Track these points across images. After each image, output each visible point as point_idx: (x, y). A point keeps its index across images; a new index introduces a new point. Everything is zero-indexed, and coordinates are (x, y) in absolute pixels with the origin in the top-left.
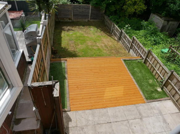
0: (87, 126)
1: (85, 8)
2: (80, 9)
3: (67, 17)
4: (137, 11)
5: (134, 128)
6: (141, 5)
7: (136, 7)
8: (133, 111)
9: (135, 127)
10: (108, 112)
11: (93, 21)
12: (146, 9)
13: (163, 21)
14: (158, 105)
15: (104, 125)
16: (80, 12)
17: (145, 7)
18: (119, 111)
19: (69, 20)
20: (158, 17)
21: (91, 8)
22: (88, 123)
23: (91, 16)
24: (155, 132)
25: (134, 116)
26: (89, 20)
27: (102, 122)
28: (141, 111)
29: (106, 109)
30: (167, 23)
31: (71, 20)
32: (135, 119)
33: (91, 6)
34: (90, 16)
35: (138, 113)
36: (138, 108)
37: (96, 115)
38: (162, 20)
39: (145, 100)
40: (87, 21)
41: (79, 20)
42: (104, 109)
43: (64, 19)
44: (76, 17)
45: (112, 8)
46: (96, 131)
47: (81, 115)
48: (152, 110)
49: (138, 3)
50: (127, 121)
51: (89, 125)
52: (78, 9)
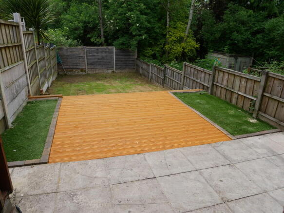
0: (86, 189)
1: (106, 52)
2: (97, 53)
3: (78, 67)
4: (186, 51)
5: (220, 183)
6: (190, 42)
7: (183, 44)
8: (208, 154)
9: (221, 181)
10: (146, 160)
11: (121, 72)
12: (200, 48)
13: (228, 58)
14: (260, 141)
15: (137, 183)
16: (99, 59)
17: (197, 44)
18: (175, 157)
19: (81, 71)
20: (219, 56)
21: (116, 52)
22: (91, 183)
23: (116, 64)
24: (276, 187)
25: (213, 163)
26: (114, 71)
27: (130, 179)
28: (226, 153)
29: (141, 155)
30: (235, 60)
31: (85, 71)
32: (216, 167)
33: (114, 49)
34: (114, 65)
35: (221, 157)
36: (218, 149)
37: (114, 168)
38: (225, 57)
39: (230, 136)
40: (110, 73)
41: (97, 72)
42: (136, 155)
43: (72, 71)
44: (92, 67)
45: (148, 51)
46: (111, 198)
47: (75, 169)
48: (251, 148)
49: (185, 38)
50: (197, 172)
51: (93, 188)
52: (96, 54)
